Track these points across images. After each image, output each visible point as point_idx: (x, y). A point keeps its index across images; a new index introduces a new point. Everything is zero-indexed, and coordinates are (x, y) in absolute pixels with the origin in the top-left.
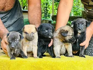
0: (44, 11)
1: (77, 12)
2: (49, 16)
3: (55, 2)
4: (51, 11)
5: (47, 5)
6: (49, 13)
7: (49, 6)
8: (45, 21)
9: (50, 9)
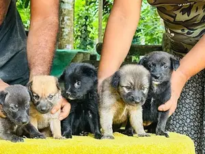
0: (80, 34)
1: (152, 35)
2: (91, 44)
3: (105, 14)
4: (97, 33)
5: (86, 20)
6: (92, 38)
7: (90, 22)
8: (82, 55)
9: (94, 28)
